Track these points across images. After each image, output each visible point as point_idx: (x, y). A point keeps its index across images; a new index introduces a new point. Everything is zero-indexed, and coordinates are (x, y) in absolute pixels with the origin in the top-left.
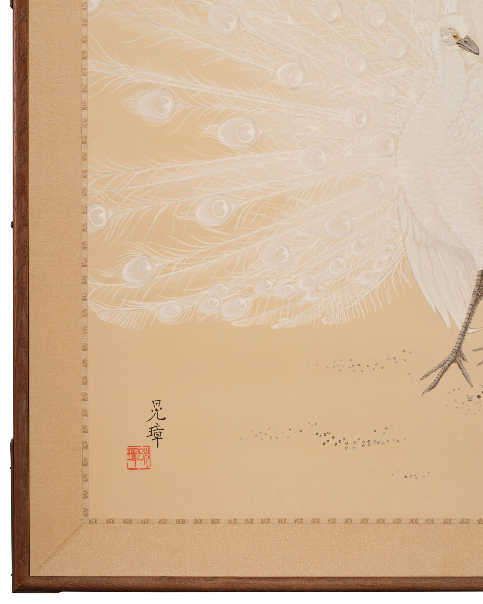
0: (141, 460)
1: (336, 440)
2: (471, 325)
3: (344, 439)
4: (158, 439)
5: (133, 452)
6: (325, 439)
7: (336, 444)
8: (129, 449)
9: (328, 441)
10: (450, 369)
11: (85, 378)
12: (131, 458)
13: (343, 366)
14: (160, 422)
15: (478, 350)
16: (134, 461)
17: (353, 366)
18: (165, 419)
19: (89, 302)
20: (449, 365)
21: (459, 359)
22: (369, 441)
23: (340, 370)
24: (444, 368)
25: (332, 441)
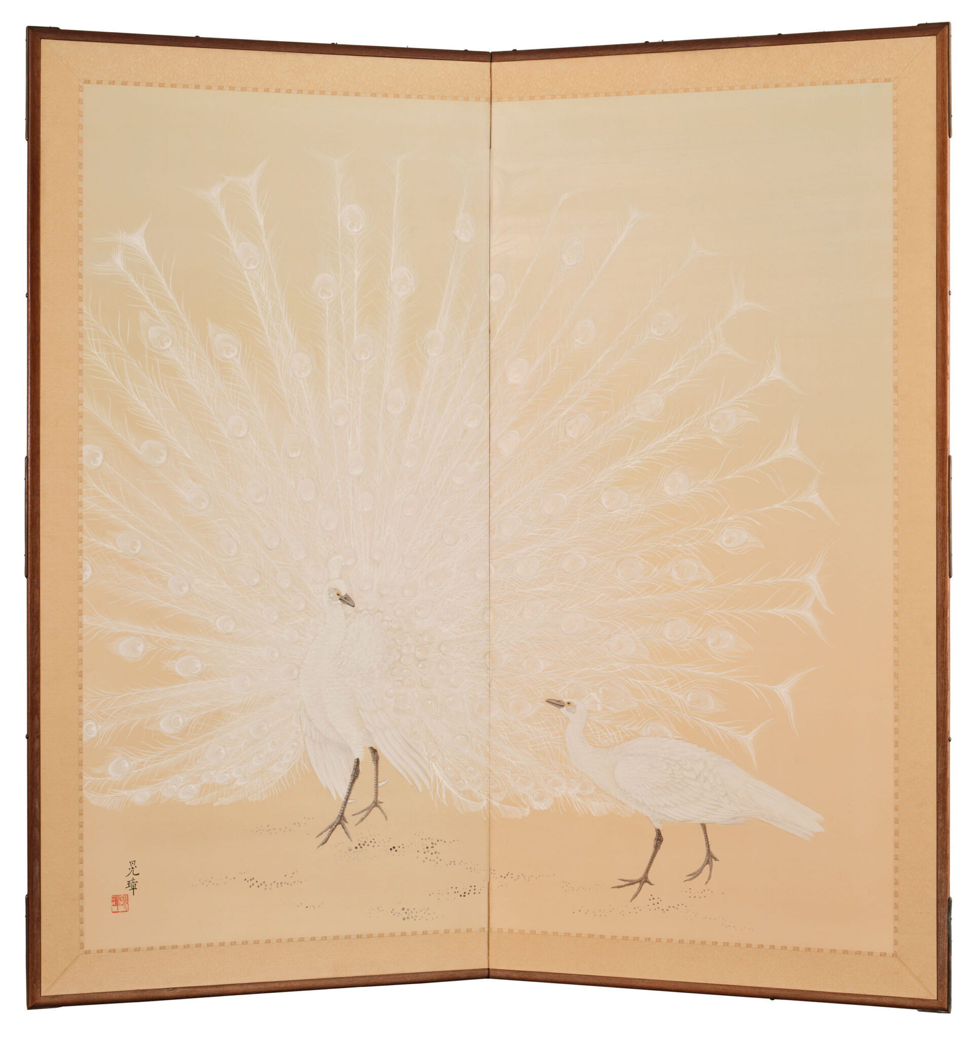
0: (122, 905)
1: (259, 884)
2: (350, 797)
3: (264, 882)
4: (133, 889)
5: (116, 900)
6: (251, 883)
7: (258, 886)
8: (113, 898)
9: (253, 884)
10: (336, 829)
11: (81, 847)
12: (114, 904)
13: (263, 830)
14: (135, 877)
15: (355, 815)
16: (116, 907)
17: (270, 830)
18: (138, 874)
19: (84, 791)
20: (336, 826)
21: (343, 822)
22: (281, 883)
23: (261, 833)
24: (332, 828)
25: (256, 885)
